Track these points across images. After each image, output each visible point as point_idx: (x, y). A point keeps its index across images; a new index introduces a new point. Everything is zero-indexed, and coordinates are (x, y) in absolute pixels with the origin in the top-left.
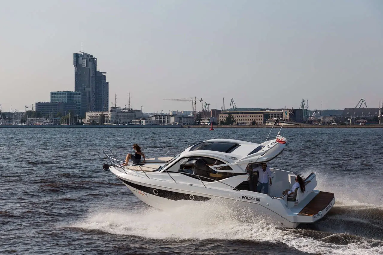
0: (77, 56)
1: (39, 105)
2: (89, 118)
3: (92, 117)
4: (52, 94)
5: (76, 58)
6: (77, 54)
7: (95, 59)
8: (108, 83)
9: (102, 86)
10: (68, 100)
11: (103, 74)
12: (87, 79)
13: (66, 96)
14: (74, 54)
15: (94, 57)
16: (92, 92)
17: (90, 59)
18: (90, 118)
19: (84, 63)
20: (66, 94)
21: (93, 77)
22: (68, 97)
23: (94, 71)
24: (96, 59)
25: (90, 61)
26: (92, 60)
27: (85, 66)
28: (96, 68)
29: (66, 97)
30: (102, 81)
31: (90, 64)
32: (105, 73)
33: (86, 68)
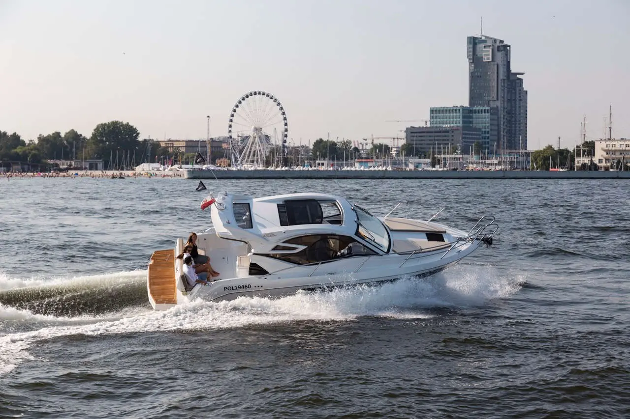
0: (474, 42)
1: (412, 132)
2: (605, 153)
3: (614, 152)
4: (433, 111)
5: (471, 46)
6: (474, 38)
7: (508, 48)
8: (526, 92)
9: (518, 98)
10: (464, 122)
11: (518, 76)
12: (495, 84)
13: (460, 115)
14: (469, 38)
15: (505, 43)
16: (502, 109)
17: (499, 47)
18: (607, 154)
19: (486, 55)
20: (461, 110)
21: (504, 80)
22: (464, 117)
23: (505, 70)
24: (510, 46)
25: (498, 50)
26: (503, 49)
27: (491, 60)
28: (508, 63)
29: (461, 117)
30: (518, 89)
31: (499, 55)
32: (522, 74)
33: (492, 63)
